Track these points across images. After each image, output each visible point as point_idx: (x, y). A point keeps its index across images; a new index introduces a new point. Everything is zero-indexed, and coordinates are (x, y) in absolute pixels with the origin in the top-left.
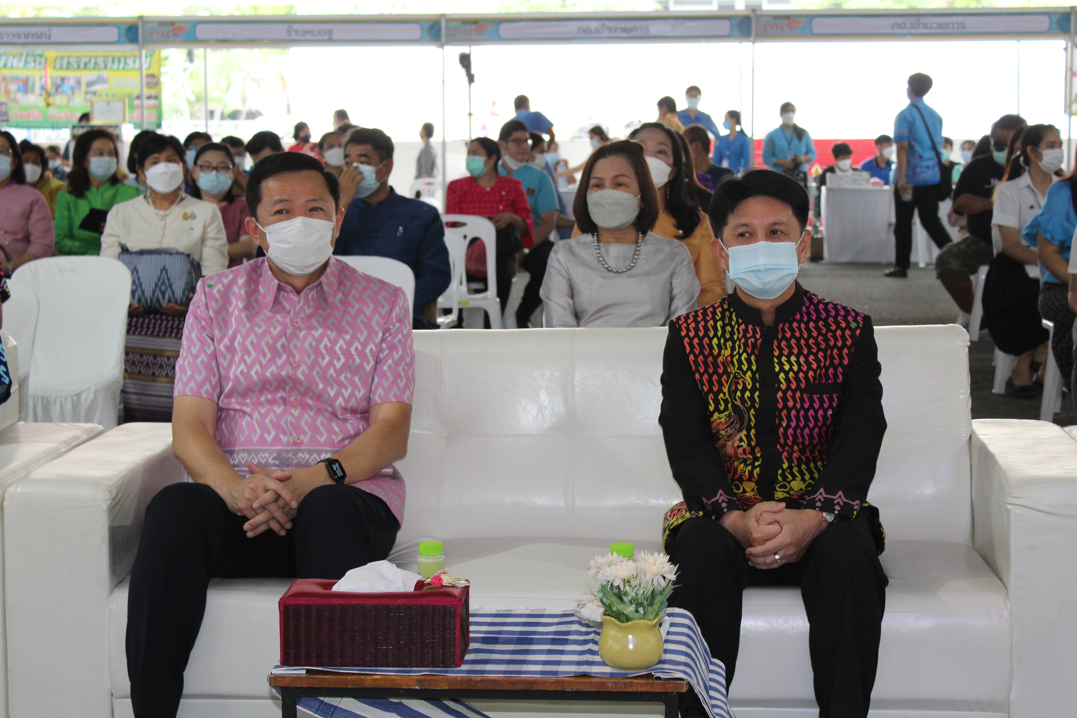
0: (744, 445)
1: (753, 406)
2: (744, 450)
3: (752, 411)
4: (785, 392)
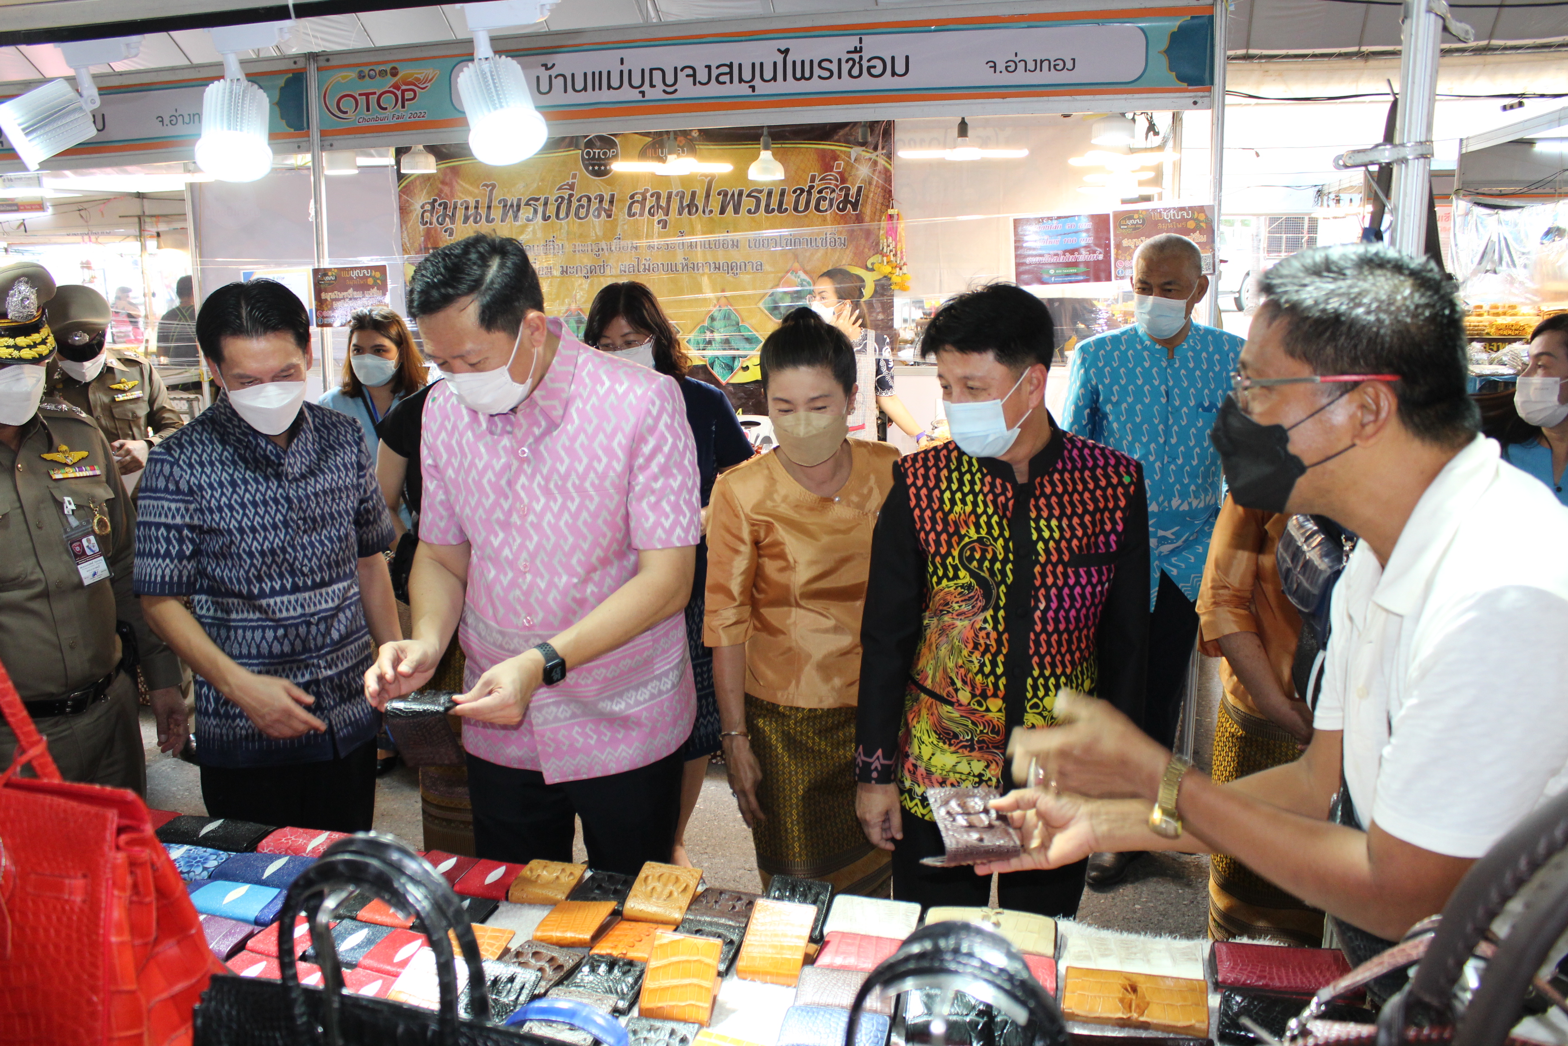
0: (989, 627)
1: (1003, 581)
2: (988, 634)
3: (1003, 588)
4: (1044, 566)
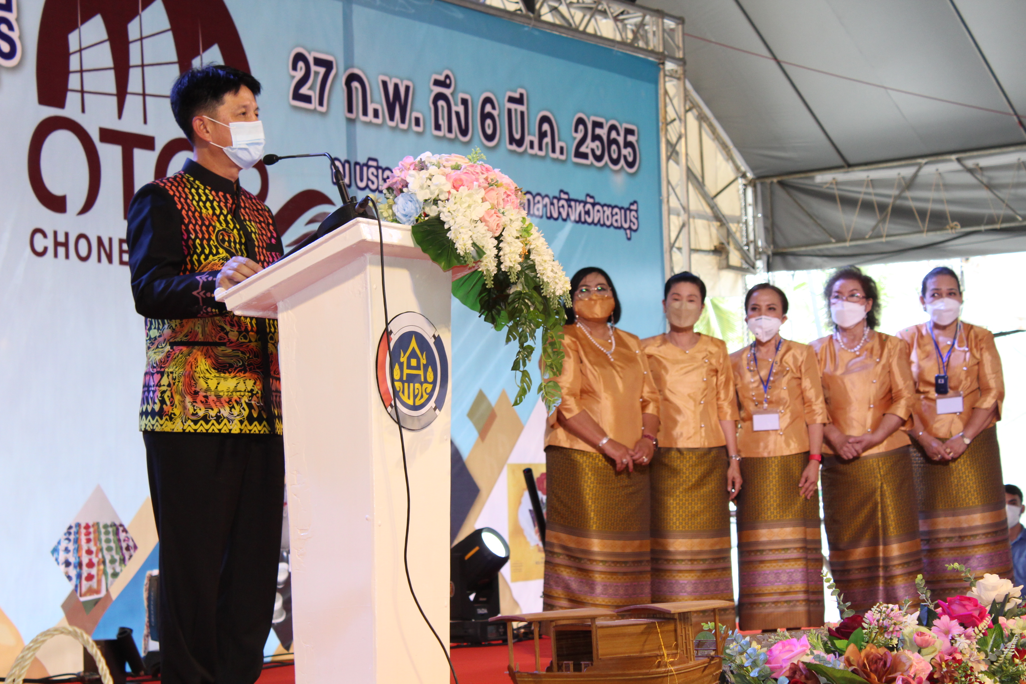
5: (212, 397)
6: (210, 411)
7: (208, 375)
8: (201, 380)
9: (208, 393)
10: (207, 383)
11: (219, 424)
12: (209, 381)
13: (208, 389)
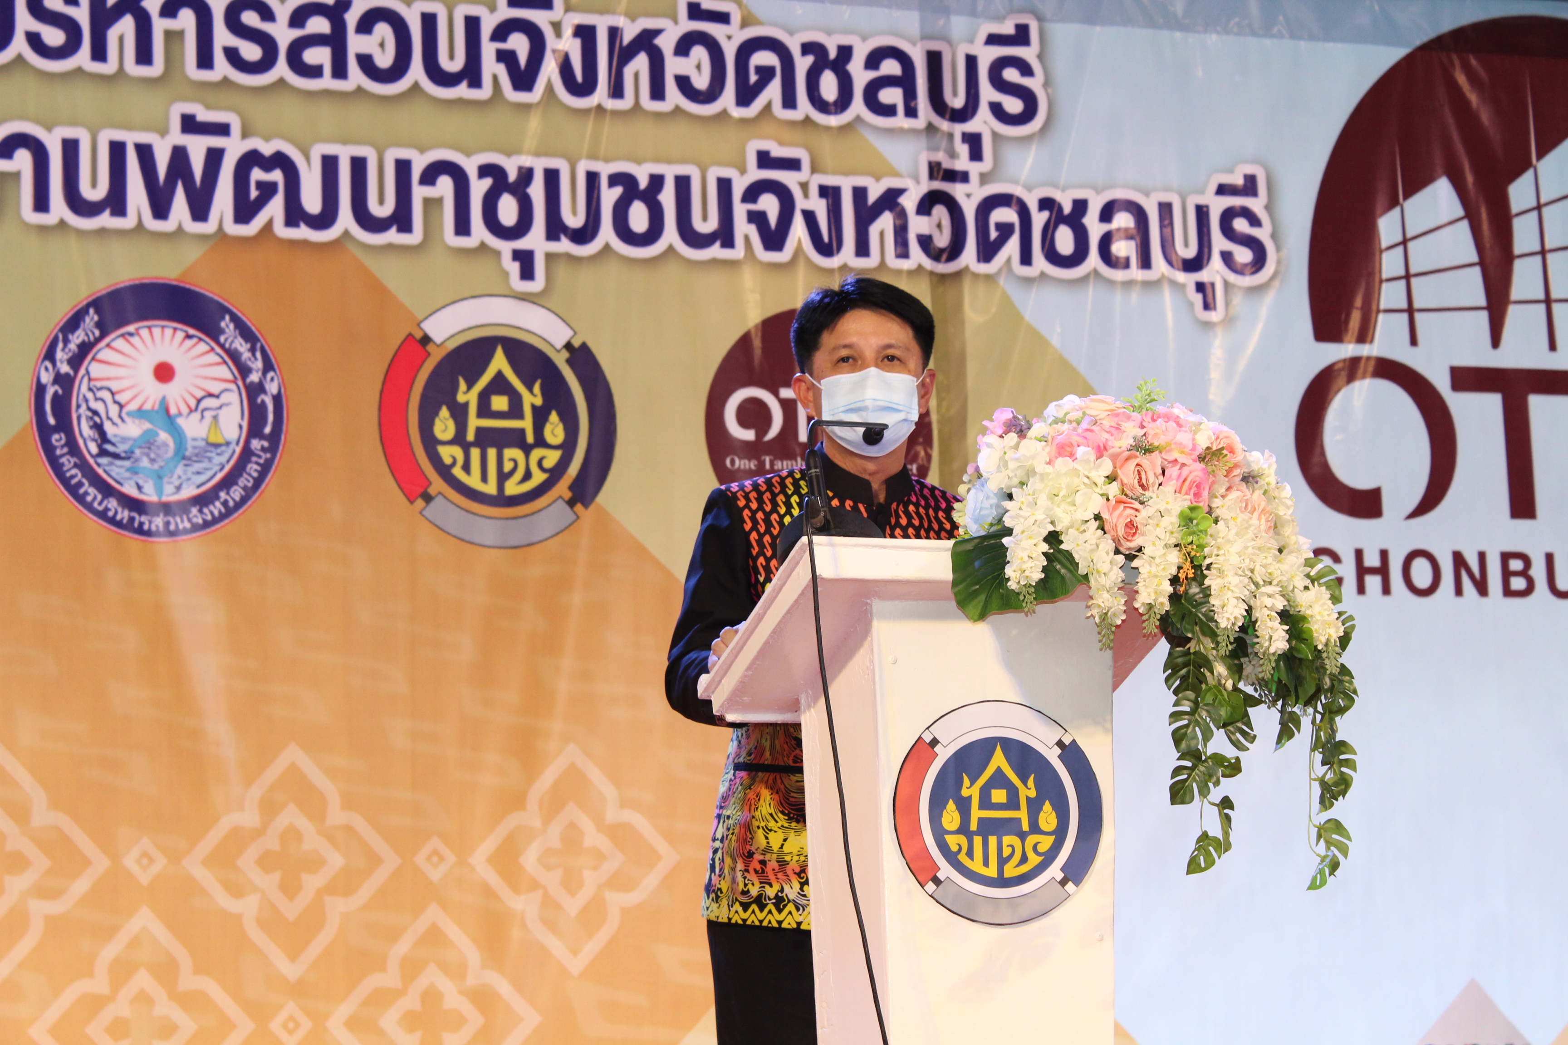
5: (773, 864)
6: (767, 887)
7: (772, 824)
8: (761, 831)
9: (768, 857)
10: (767, 838)
11: (780, 911)
12: (771, 835)
13: (768, 850)
